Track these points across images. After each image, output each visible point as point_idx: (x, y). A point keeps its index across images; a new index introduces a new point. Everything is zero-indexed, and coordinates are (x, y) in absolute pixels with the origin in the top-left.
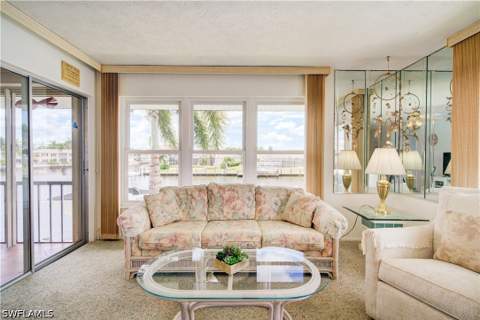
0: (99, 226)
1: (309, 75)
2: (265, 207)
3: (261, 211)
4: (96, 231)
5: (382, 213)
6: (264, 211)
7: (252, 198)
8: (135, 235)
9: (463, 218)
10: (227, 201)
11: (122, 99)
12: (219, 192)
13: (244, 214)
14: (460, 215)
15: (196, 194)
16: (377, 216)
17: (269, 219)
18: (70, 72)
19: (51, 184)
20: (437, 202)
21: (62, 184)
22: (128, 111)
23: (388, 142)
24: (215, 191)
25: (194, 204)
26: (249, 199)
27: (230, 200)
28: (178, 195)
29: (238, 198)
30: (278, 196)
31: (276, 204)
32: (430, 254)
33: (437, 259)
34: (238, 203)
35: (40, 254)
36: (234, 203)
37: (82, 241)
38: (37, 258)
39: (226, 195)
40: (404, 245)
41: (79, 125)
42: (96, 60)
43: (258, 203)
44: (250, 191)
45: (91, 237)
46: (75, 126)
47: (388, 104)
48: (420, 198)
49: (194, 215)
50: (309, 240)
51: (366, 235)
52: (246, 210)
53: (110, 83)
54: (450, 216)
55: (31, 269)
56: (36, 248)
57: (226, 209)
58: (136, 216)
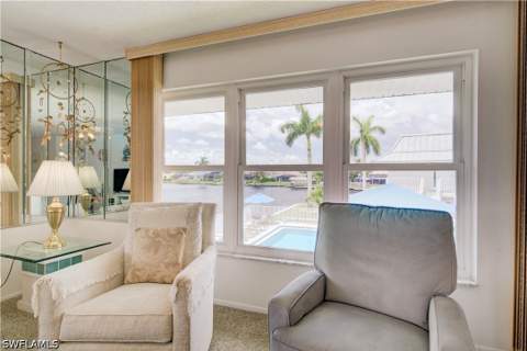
5: (55, 247)
9: (151, 234)
14: (147, 231)
16: (48, 253)
20: (127, 222)
23: (62, 154)
32: (121, 281)
33: (129, 283)
40: (93, 282)
47: (60, 104)
48: (100, 219)
51: (39, 286)
54: (139, 233)
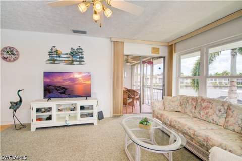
6: (230, 123)
7: (223, 111)
10: (204, 108)
12: (200, 102)
13: (213, 120)
15: (190, 100)
18: (155, 50)
25: (187, 105)
26: (220, 111)
27: (206, 108)
29: (211, 108)
34: (210, 111)
36: (207, 111)
39: (204, 104)
42: (165, 42)
43: (227, 115)
44: (223, 105)
49: (186, 111)
52: (215, 118)
53: (171, 49)
55: (140, 113)
57: (202, 113)
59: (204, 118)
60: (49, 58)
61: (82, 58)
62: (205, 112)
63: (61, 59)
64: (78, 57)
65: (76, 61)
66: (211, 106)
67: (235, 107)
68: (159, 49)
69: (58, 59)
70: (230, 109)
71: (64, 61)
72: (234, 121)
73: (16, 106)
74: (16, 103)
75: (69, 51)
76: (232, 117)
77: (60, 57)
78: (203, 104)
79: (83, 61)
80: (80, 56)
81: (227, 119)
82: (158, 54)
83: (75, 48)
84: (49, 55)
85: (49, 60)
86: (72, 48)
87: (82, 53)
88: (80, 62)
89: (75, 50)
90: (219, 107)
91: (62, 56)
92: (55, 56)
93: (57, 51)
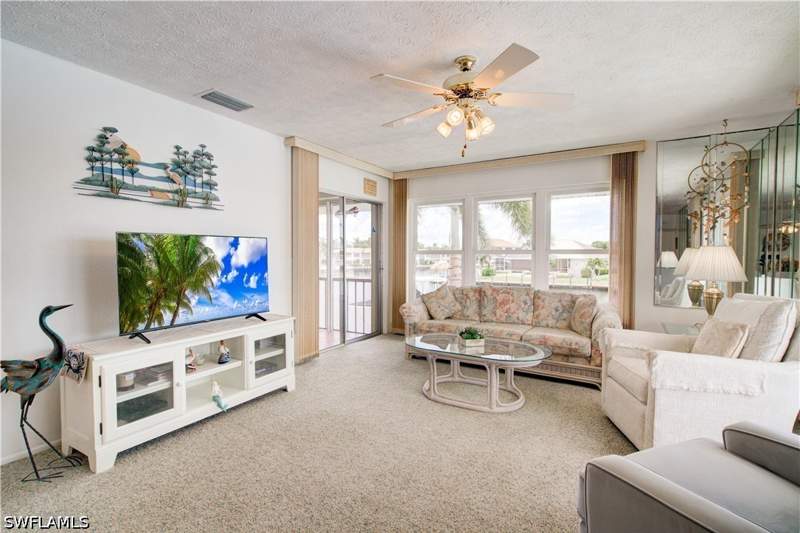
0: (391, 320)
1: (614, 155)
2: (543, 312)
3: (537, 317)
4: (388, 326)
6: (541, 317)
7: (529, 303)
8: (412, 322)
10: (500, 304)
11: (410, 203)
12: (492, 294)
13: (518, 318)
15: (471, 294)
17: (547, 326)
18: (370, 185)
19: (356, 281)
21: (364, 281)
22: (416, 214)
24: (489, 293)
25: (468, 304)
26: (526, 303)
27: (504, 302)
28: (454, 295)
29: (513, 302)
30: (560, 301)
31: (557, 310)
34: (513, 306)
35: (349, 337)
36: (508, 306)
37: (378, 332)
38: (347, 338)
39: (500, 298)
41: (376, 230)
42: (389, 171)
43: (535, 307)
44: (528, 294)
45: (385, 329)
46: (373, 230)
49: (468, 313)
50: (571, 344)
52: (521, 315)
53: (400, 188)
55: (344, 342)
56: (347, 334)
57: (498, 312)
58: (414, 307)
59: (503, 319)
60: (88, 174)
61: (211, 185)
62: (505, 309)
63: (138, 182)
64: (199, 180)
65: (195, 195)
66: (511, 298)
67: (544, 293)
68: (375, 183)
69: (128, 180)
70: (539, 298)
71: (151, 190)
72: (547, 313)
73: (37, 381)
74: (38, 367)
75: (168, 157)
76: (543, 307)
77: (133, 173)
78: (498, 298)
79: (216, 199)
80: (206, 177)
81: (536, 313)
82: (375, 195)
83: (190, 148)
84: (90, 160)
85: (86, 181)
86: (178, 148)
87: (210, 170)
88: (208, 201)
89: (189, 157)
90: (524, 297)
91: (142, 170)
92: (116, 166)
93: (122, 150)
